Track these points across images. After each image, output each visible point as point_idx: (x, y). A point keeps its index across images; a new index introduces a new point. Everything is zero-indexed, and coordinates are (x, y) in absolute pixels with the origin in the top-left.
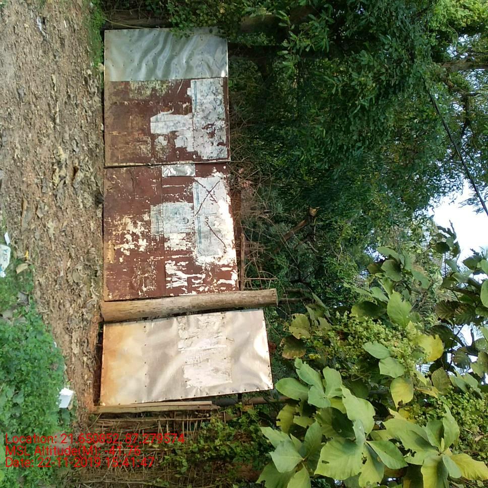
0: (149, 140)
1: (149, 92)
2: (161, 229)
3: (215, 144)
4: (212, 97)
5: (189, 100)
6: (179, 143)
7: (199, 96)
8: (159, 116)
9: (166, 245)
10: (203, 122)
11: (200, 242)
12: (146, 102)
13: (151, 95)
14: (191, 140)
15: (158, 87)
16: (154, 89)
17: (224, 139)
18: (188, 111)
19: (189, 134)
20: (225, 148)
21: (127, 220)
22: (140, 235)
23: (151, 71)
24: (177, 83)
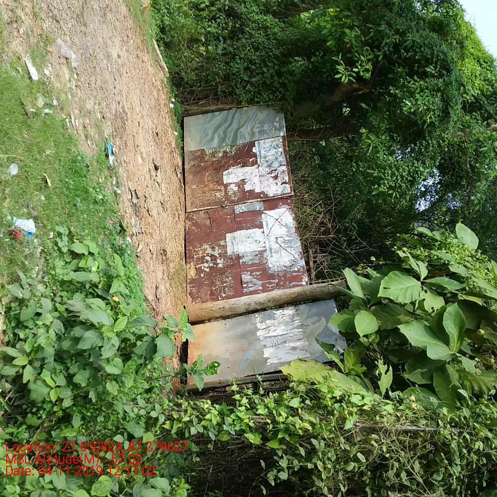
0: (223, 188)
1: (221, 155)
2: (235, 250)
3: (279, 184)
4: (274, 151)
5: (255, 155)
6: (247, 187)
7: (262, 152)
8: (230, 170)
9: (241, 261)
10: (267, 169)
11: (272, 256)
12: (219, 162)
13: (223, 156)
14: (258, 184)
15: (228, 150)
16: (225, 152)
17: (287, 179)
18: (254, 163)
19: (256, 180)
20: (288, 186)
21: (206, 246)
22: (218, 256)
23: (222, 140)
24: (244, 146)
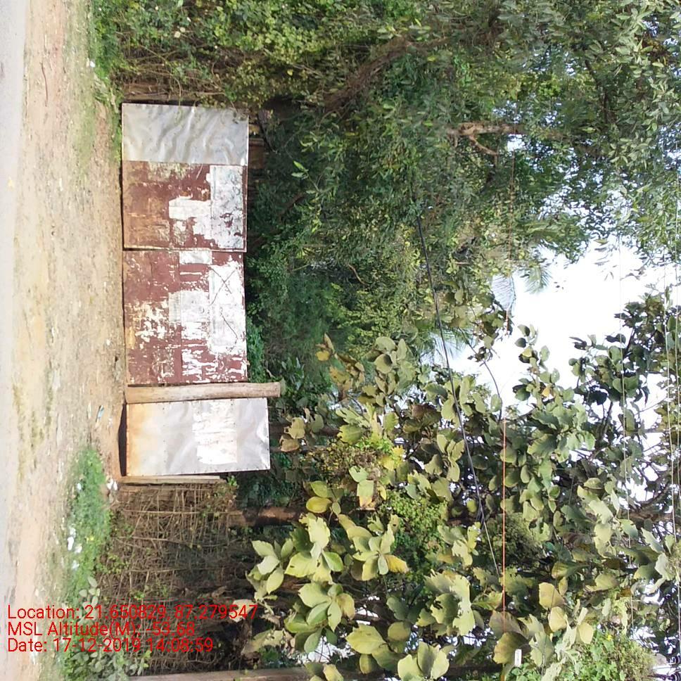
1: (168, 175)
2: (178, 318)
3: (232, 234)
4: (230, 186)
5: (208, 186)
6: (196, 230)
7: (217, 183)
8: (178, 200)
9: (183, 333)
10: (221, 211)
11: (214, 332)
12: (165, 185)
13: (170, 178)
14: (208, 228)
15: (177, 170)
16: (173, 172)
17: (241, 230)
18: (207, 197)
19: (207, 222)
20: (241, 239)
21: (146, 306)
22: (159, 322)
23: (170, 153)
24: (197, 168)
